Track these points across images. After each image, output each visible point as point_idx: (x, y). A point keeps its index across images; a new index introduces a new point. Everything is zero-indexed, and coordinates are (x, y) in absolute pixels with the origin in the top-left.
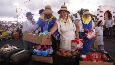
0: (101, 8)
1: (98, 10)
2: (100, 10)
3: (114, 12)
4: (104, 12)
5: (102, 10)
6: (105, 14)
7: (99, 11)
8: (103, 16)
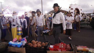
0: (72, 6)
1: (70, 7)
3: (81, 10)
4: (74, 9)
5: (72, 8)
6: (74, 11)
8: (73, 13)
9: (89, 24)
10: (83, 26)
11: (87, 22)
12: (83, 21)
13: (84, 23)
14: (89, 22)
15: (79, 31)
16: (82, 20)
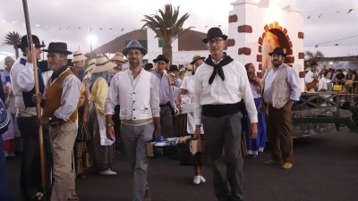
0: (244, 10)
1: (233, 19)
2: (240, 23)
3: (301, 35)
4: (258, 31)
5: (247, 24)
6: (260, 41)
7: (236, 25)
8: (255, 52)
9: (346, 121)
10: (312, 132)
11: (335, 109)
12: (314, 101)
13: (315, 111)
14: (346, 106)
15: (288, 166)
16: (304, 96)
